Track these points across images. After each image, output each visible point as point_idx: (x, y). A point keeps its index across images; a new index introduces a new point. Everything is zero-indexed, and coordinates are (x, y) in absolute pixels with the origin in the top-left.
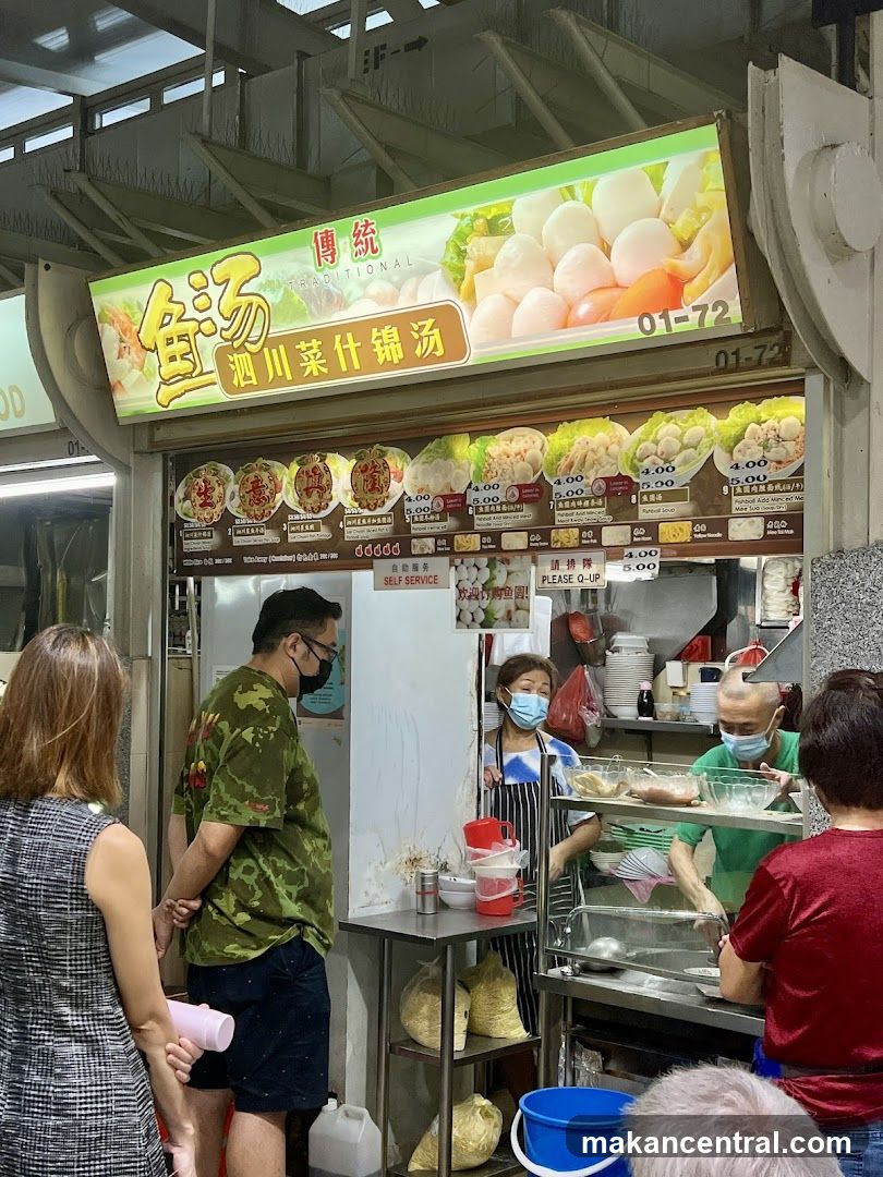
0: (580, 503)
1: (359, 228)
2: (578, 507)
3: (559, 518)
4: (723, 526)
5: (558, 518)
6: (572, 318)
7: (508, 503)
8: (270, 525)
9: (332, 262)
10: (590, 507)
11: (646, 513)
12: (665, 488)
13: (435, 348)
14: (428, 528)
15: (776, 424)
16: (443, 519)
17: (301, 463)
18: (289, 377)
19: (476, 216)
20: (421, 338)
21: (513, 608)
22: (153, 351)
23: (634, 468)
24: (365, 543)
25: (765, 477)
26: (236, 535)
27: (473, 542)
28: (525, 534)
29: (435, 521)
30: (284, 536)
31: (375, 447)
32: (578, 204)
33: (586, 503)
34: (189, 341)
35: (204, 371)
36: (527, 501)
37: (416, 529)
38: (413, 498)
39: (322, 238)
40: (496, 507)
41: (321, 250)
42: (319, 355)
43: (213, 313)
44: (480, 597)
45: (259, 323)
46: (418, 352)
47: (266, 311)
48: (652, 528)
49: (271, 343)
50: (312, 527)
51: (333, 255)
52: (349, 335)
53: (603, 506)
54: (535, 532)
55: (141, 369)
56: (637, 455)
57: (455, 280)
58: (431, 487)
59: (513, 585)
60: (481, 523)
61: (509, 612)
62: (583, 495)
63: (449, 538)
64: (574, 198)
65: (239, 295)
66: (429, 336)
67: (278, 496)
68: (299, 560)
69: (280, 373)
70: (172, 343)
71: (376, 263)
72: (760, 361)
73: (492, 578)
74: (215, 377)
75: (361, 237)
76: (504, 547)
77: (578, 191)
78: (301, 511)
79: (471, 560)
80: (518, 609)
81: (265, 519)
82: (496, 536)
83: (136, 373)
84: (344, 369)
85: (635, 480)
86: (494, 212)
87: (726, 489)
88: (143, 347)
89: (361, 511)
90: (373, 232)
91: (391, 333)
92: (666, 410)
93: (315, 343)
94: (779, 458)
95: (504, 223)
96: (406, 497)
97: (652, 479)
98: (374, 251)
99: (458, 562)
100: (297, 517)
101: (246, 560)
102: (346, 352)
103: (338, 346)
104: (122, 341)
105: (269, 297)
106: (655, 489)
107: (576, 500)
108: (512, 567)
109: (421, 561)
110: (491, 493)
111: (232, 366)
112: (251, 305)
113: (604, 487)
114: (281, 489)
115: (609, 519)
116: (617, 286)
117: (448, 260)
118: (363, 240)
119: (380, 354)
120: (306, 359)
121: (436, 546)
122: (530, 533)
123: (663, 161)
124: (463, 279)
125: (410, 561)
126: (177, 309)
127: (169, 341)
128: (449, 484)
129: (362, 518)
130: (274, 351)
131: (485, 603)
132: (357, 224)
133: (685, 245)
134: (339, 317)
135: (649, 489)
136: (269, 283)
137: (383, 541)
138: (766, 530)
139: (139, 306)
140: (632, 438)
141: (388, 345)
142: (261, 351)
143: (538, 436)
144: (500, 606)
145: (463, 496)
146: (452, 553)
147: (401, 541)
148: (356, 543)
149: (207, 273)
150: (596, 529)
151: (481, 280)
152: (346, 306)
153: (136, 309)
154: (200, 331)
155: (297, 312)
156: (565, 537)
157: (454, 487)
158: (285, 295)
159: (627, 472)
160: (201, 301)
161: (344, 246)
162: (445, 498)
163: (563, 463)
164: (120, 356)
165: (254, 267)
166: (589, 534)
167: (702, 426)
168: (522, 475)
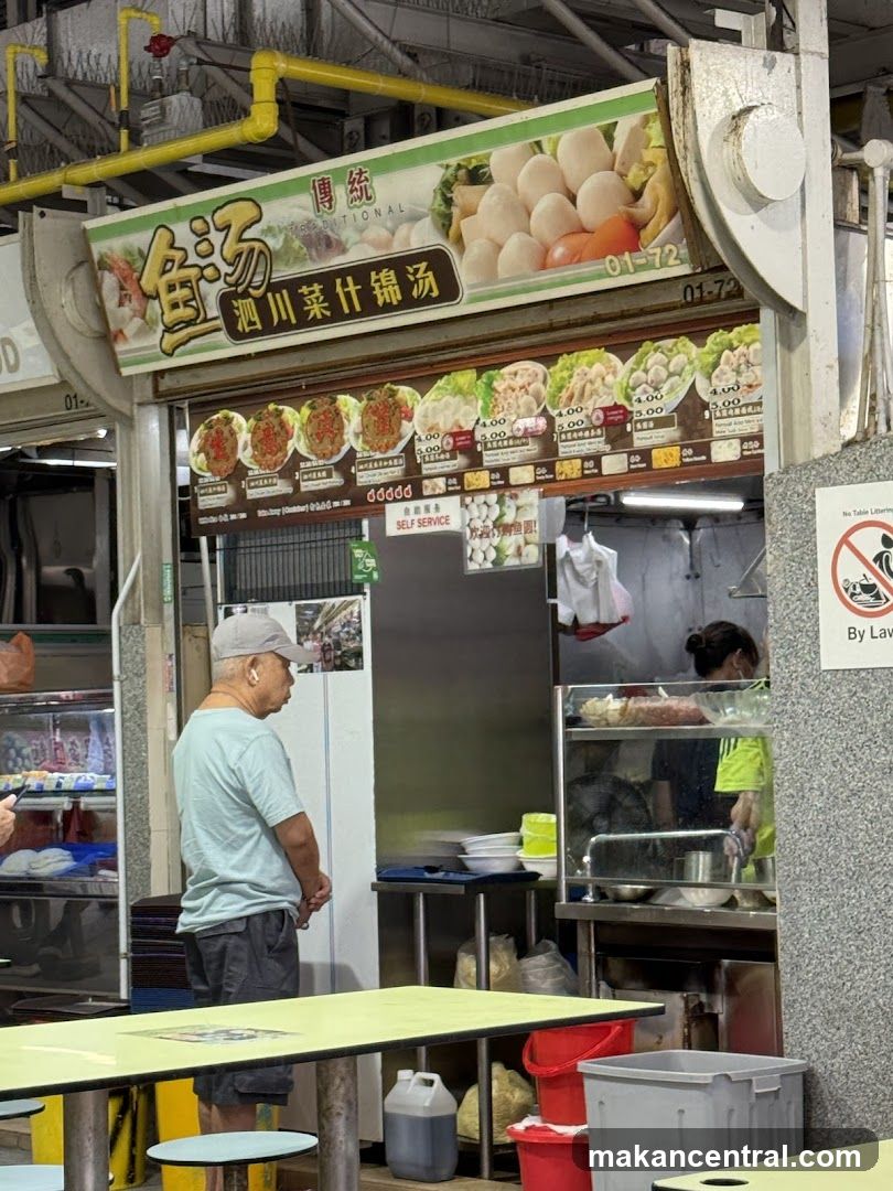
0: (581, 434)
1: (354, 176)
2: (579, 438)
3: (565, 449)
4: (705, 449)
5: (561, 450)
6: (549, 260)
7: (514, 438)
8: (282, 475)
9: (330, 207)
10: (590, 437)
11: (641, 440)
12: (655, 415)
13: (431, 290)
14: (440, 467)
15: (746, 351)
16: (453, 457)
17: (312, 407)
18: (294, 321)
19: (459, 167)
20: (417, 281)
21: (522, 542)
22: (155, 299)
23: (628, 398)
24: (377, 487)
25: (739, 401)
26: (250, 488)
27: (481, 479)
28: (531, 468)
29: (446, 460)
30: (296, 486)
31: (386, 387)
32: (546, 157)
33: (587, 434)
34: (191, 288)
35: (209, 317)
36: (532, 435)
37: (426, 469)
38: (423, 438)
39: (320, 185)
40: (503, 442)
41: (319, 196)
42: (321, 298)
43: (216, 258)
44: (491, 534)
46: (414, 294)
47: (267, 256)
48: (646, 454)
49: (274, 288)
50: (324, 474)
51: (330, 200)
52: (349, 279)
53: (601, 436)
54: (541, 465)
55: (143, 317)
56: (631, 384)
57: (443, 225)
58: (441, 425)
59: (522, 520)
60: (489, 459)
61: (519, 549)
62: (583, 426)
63: (459, 476)
64: (542, 151)
65: (240, 240)
66: (423, 278)
67: (290, 443)
68: (312, 509)
69: (284, 317)
70: (175, 289)
71: (371, 210)
72: (719, 294)
73: (502, 515)
74: (220, 323)
75: (356, 185)
76: (512, 481)
77: (545, 146)
78: (313, 457)
79: (480, 498)
80: (527, 543)
81: (279, 468)
82: (504, 471)
83: (138, 321)
85: (629, 408)
86: (474, 163)
87: (707, 414)
88: (144, 294)
89: (372, 454)
90: (367, 179)
91: (387, 276)
92: (655, 340)
93: (317, 287)
94: (750, 382)
95: (485, 173)
96: (416, 437)
97: (643, 407)
98: (369, 198)
99: (468, 500)
100: (309, 464)
101: (262, 513)
102: (348, 295)
103: (339, 289)
104: (122, 288)
105: (271, 242)
106: (647, 416)
107: (578, 431)
108: (520, 502)
109: (432, 502)
110: (498, 429)
111: (236, 311)
112: (252, 250)
113: (602, 416)
114: (292, 435)
115: (608, 448)
116: (584, 231)
117: (436, 206)
118: (358, 187)
119: (379, 296)
120: (309, 303)
121: (447, 486)
122: (536, 466)
123: (614, 120)
124: (450, 225)
125: (421, 503)
126: (178, 255)
127: (171, 288)
128: (457, 421)
129: (374, 461)
130: (278, 296)
131: (496, 541)
132: (351, 173)
133: (637, 195)
134: (336, 261)
135: (642, 417)
136: (269, 230)
137: (394, 484)
138: (743, 450)
139: (140, 252)
140: (623, 369)
141: (387, 288)
142: (264, 296)
143: (539, 368)
144: (510, 542)
145: (472, 433)
146: (463, 492)
147: (413, 483)
148: (369, 488)
149: (209, 219)
150: (597, 459)
151: (466, 226)
152: (344, 251)
153: (137, 256)
154: (202, 277)
155: (298, 259)
156: (569, 469)
157: (463, 424)
158: (286, 240)
159: (622, 401)
160: (204, 247)
161: (340, 192)
162: (454, 435)
163: (564, 394)
164: (121, 304)
165: (254, 213)
166: (591, 464)
167: (685, 354)
168: (527, 409)
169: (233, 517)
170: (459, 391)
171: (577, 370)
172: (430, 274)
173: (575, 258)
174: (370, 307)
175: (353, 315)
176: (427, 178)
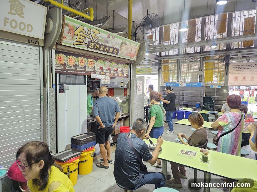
3: (112, 72)
4: (123, 75)
8: (73, 66)
9: (109, 38)
11: (119, 73)
12: (120, 71)
14: (98, 71)
15: (126, 67)
16: (100, 70)
18: (98, 49)
19: (124, 42)
22: (77, 36)
24: (90, 72)
26: (67, 67)
27: (103, 73)
30: (76, 69)
34: (84, 37)
35: (85, 43)
36: (109, 70)
37: (96, 71)
40: (106, 70)
41: (108, 36)
42: (103, 48)
43: (90, 36)
44: (104, 80)
45: (97, 40)
46: (114, 52)
47: (99, 39)
48: (119, 74)
49: (98, 44)
50: (81, 68)
52: (108, 48)
55: (72, 37)
56: (118, 67)
58: (99, 66)
59: (107, 79)
60: (104, 71)
62: (114, 70)
63: (101, 73)
65: (95, 35)
67: (75, 62)
68: (79, 73)
69: (97, 48)
73: (105, 78)
74: (87, 45)
75: (113, 37)
79: (103, 75)
80: (108, 81)
82: (106, 73)
83: (71, 37)
84: (105, 51)
87: (124, 72)
88: (74, 34)
91: (112, 49)
92: (120, 63)
93: (103, 46)
95: (126, 44)
96: (95, 67)
100: (78, 66)
101: (69, 71)
102: (107, 49)
103: (106, 48)
104: (70, 31)
108: (107, 77)
109: (97, 75)
110: (105, 68)
111: (90, 44)
112: (97, 37)
117: (120, 44)
120: (101, 48)
121: (99, 73)
122: (109, 73)
123: (137, 45)
124: (121, 47)
125: (96, 75)
126: (84, 32)
127: (80, 36)
129: (89, 68)
130: (98, 45)
132: (113, 35)
133: (136, 53)
134: (107, 45)
136: (100, 36)
137: (92, 72)
138: (126, 75)
139: (76, 27)
140: (117, 65)
141: (111, 51)
142: (96, 44)
143: (110, 63)
144: (106, 81)
145: (102, 68)
146: (101, 74)
147: (95, 72)
148: (88, 71)
149: (91, 30)
150: (115, 74)
151: (123, 48)
152: (109, 44)
153: (75, 27)
154: (87, 37)
155: (103, 42)
156: (112, 74)
157: (101, 66)
158: (102, 39)
159: (117, 69)
160: (89, 33)
161: (111, 37)
162: (100, 68)
163: (112, 66)
164: (68, 33)
165: (99, 33)
166: (114, 74)
167: (122, 66)
168: (108, 67)
169: (63, 71)
170: (101, 63)
171: (113, 64)
172: (117, 51)
173: (129, 56)
175: (106, 52)
176: (120, 41)
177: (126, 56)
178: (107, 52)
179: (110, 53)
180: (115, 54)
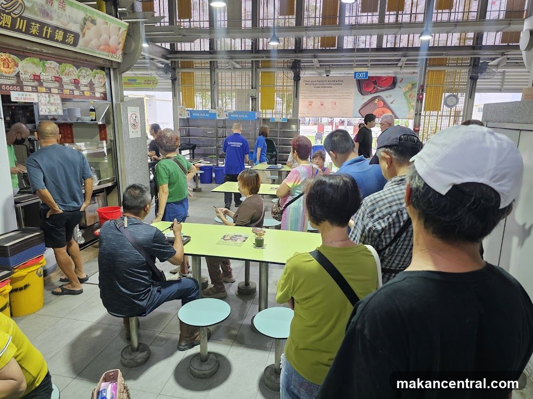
1: (61, 1)
2: (68, 85)
3: (65, 87)
4: (94, 93)
6: (99, 48)
7: (52, 81)
9: (51, 5)
11: (82, 88)
13: (71, 42)
14: (29, 84)
15: (100, 75)
16: (33, 82)
18: (24, 31)
19: (89, 17)
20: (69, 38)
21: (56, 108)
23: (79, 78)
24: (6, 85)
25: (100, 85)
27: (44, 90)
28: (57, 89)
29: (31, 82)
32: (107, 26)
33: (70, 84)
36: (57, 81)
37: (25, 83)
38: (23, 73)
40: (49, 81)
44: (47, 105)
45: (19, 9)
46: (66, 41)
47: (24, 7)
48: (83, 92)
49: (22, 18)
51: (52, 3)
52: (50, 28)
53: (74, 85)
54: (60, 89)
56: (79, 75)
58: (28, 71)
59: (56, 102)
60: (45, 84)
61: (56, 110)
62: (69, 82)
63: (36, 88)
66: (71, 38)
69: (21, 28)
71: (64, 13)
73: (50, 100)
76: (52, 92)
79: (43, 94)
80: (58, 108)
82: (50, 89)
84: (44, 36)
85: (79, 81)
86: (93, 18)
87: (94, 86)
89: (3, 74)
90: (64, 5)
91: (61, 33)
93: (38, 25)
94: (101, 82)
95: (95, 22)
96: (20, 73)
97: (82, 81)
98: (63, 10)
99: (39, 95)
102: (47, 32)
103: (45, 29)
106: (83, 83)
108: (55, 98)
109: (28, 93)
110: (47, 77)
112: (18, 2)
113: (73, 81)
115: (75, 89)
116: (109, 45)
117: (81, 23)
118: (61, 5)
119: (56, 37)
120: (33, 28)
121: (32, 89)
123: (121, 27)
124: (83, 29)
125: (23, 93)
128: (34, 72)
129: (4, 76)
130: (22, 21)
131: (49, 107)
133: (119, 44)
134: (48, 21)
137: (13, 85)
138: (101, 95)
140: (77, 71)
141: (59, 36)
142: (17, 18)
143: (58, 64)
144: (53, 108)
145: (39, 76)
146: (37, 92)
147: (20, 86)
148: (3, 84)
150: (73, 91)
151: (87, 32)
152: (52, 20)
155: (35, 13)
156: (66, 92)
157: (36, 72)
158: (33, 6)
159: (77, 79)
161: (55, 3)
162: (34, 75)
163: (64, 73)
166: (71, 92)
167: (89, 72)
168: (55, 74)
170: (34, 63)
171: (67, 68)
172: (73, 38)
174: (52, 38)
176: (81, 15)
177: (97, 51)
178: (47, 39)
179: (57, 41)
180: (69, 44)
